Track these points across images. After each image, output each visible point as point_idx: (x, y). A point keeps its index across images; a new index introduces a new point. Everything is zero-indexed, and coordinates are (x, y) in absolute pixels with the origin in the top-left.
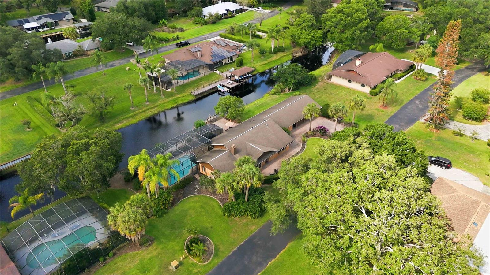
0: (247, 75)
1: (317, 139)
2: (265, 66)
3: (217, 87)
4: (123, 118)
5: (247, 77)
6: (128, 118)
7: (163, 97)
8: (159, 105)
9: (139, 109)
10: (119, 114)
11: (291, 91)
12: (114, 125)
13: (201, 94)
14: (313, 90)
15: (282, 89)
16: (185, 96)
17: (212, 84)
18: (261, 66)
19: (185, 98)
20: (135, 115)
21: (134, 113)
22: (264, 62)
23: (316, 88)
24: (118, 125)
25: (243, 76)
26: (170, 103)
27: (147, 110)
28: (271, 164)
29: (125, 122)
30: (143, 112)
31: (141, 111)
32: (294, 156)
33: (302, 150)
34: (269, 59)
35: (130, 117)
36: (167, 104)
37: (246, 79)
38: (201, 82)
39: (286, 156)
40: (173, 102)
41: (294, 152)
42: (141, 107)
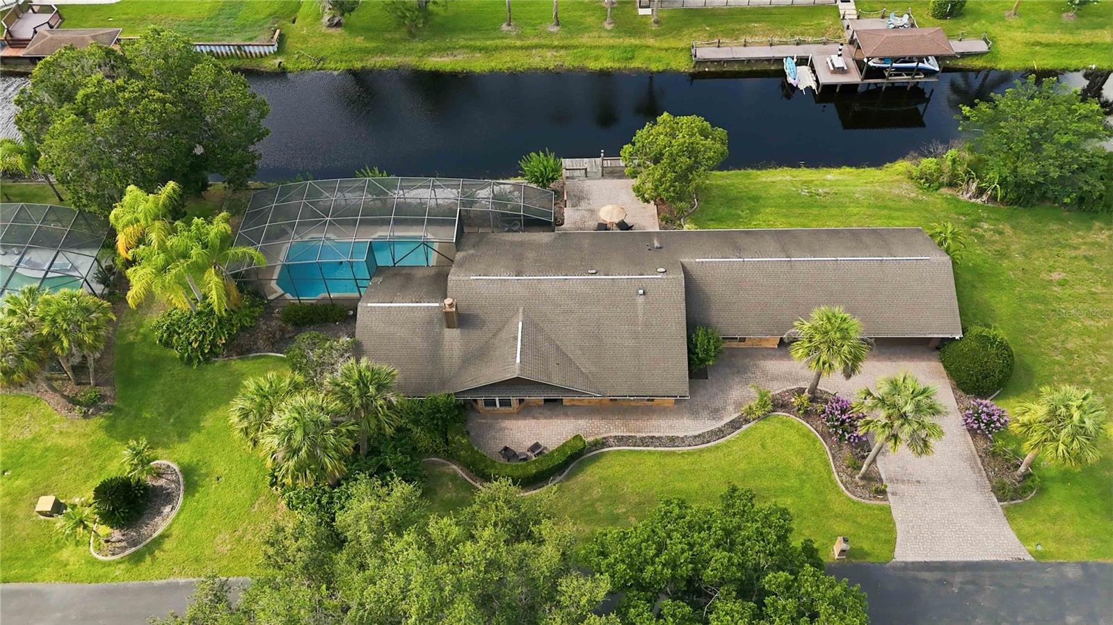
0: (914, 65)
1: (806, 435)
2: (1044, 50)
3: (780, 61)
4: (462, 42)
6: (474, 49)
7: (609, 27)
8: (576, 47)
9: (519, 37)
10: (463, 30)
11: (985, 198)
12: (429, 53)
13: (719, 62)
14: (1075, 241)
15: (955, 176)
16: (667, 50)
17: (786, 43)
18: (1027, 44)
19: (663, 54)
20: (496, 49)
21: (498, 42)
22: (1056, 37)
23: (1093, 237)
24: (439, 59)
25: (896, 60)
26: (609, 54)
27: (536, 47)
28: (557, 416)
29: (460, 58)
30: (522, 48)
31: (519, 43)
32: (652, 440)
33: (702, 438)
34: (1088, 33)
35: (480, 49)
36: (600, 52)
37: (901, 75)
38: (756, 22)
39: (632, 423)
40: (618, 54)
41: (671, 427)
42: (528, 30)
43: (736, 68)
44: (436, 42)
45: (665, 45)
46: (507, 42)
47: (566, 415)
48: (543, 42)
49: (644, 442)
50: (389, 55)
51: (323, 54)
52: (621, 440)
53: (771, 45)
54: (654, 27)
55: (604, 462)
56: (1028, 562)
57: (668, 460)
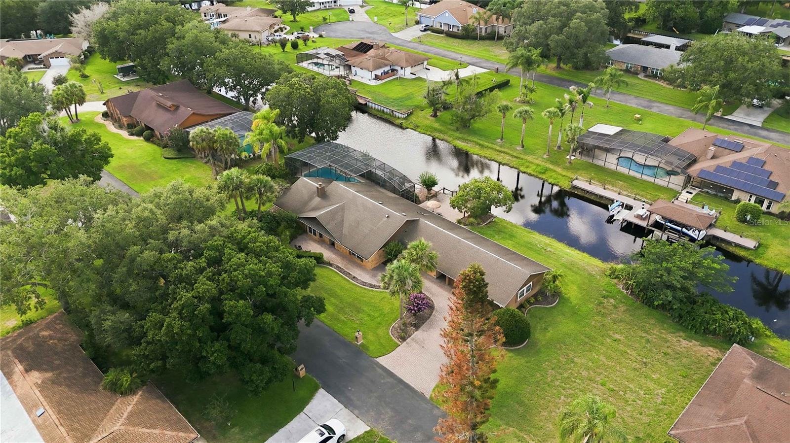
4: (475, 139)
6: (477, 144)
7: (545, 157)
10: (480, 135)
13: (584, 191)
14: (654, 332)
16: (563, 176)
21: (490, 145)
25: (671, 221)
26: (534, 167)
27: (504, 152)
28: (329, 250)
29: (469, 145)
30: (498, 151)
31: (498, 148)
32: (349, 274)
33: (364, 284)
35: (480, 145)
36: (530, 165)
37: (676, 234)
39: (349, 266)
40: (539, 169)
41: (359, 274)
46: (494, 146)
47: (332, 251)
48: (509, 151)
49: (345, 273)
50: (443, 134)
51: (419, 125)
52: (338, 268)
53: (619, 194)
54: (568, 165)
55: (324, 270)
56: (426, 398)
57: (344, 282)
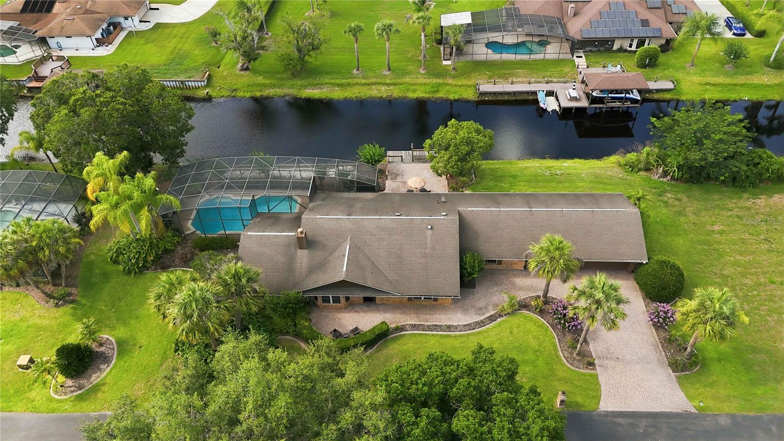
0: (623, 95)
1: (541, 326)
2: (713, 88)
3: (535, 93)
4: (327, 81)
5: (621, 98)
6: (334, 85)
7: (423, 72)
8: (401, 84)
9: (364, 78)
10: (328, 73)
11: (669, 177)
12: (306, 87)
13: (495, 93)
14: (731, 206)
15: (648, 163)
16: (460, 86)
17: (539, 82)
18: (701, 84)
19: (457, 89)
20: (349, 85)
21: (350, 81)
22: (721, 80)
23: (742, 203)
24: (311, 91)
25: (611, 92)
26: (422, 88)
27: (375, 84)
28: (372, 311)
29: (325, 90)
30: (365, 84)
31: (363, 81)
32: (436, 327)
33: (469, 327)
34: (742, 77)
35: (338, 85)
36: (416, 87)
37: (615, 102)
38: (519, 69)
39: (422, 316)
40: (428, 88)
41: (449, 319)
42: (370, 74)
43: (506, 98)
44: (310, 81)
45: (460, 83)
46: (356, 80)
47: (378, 310)
48: (379, 80)
49: (429, 328)
50: (279, 88)
51: (235, 87)
52: (414, 327)
53: (529, 83)
54: (453, 72)
55: (402, 341)
56: (693, 413)
57: (446, 340)
